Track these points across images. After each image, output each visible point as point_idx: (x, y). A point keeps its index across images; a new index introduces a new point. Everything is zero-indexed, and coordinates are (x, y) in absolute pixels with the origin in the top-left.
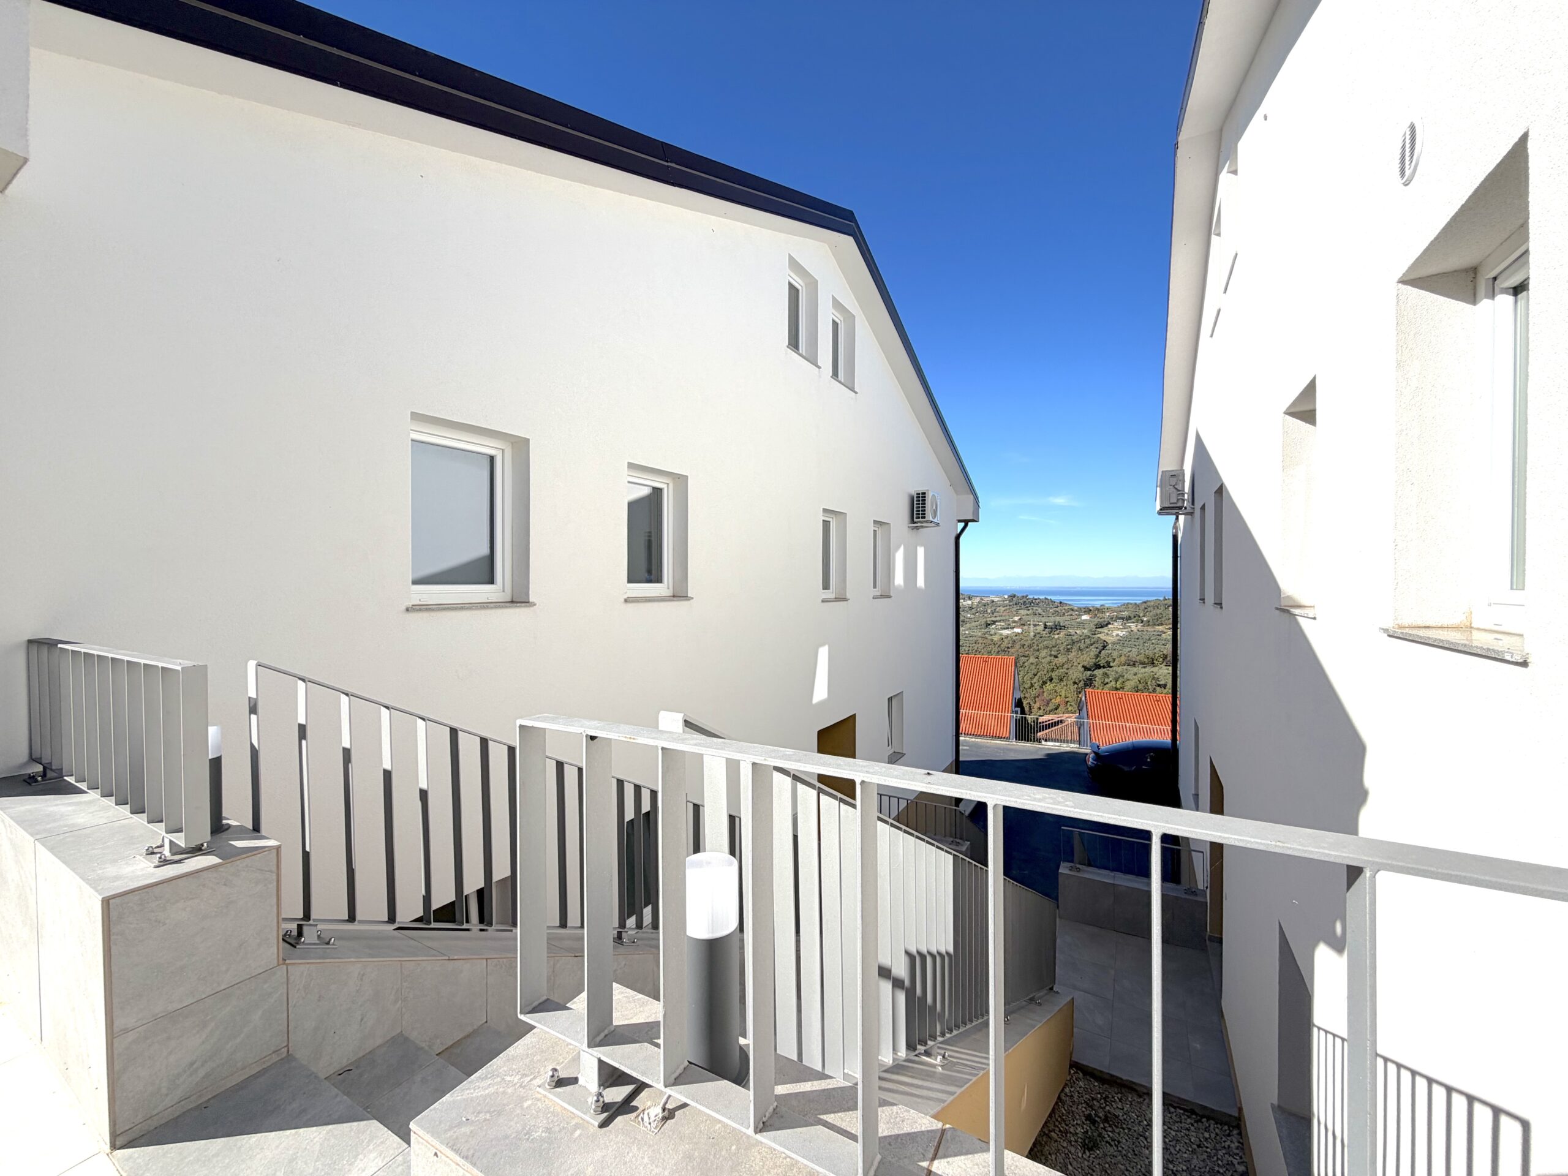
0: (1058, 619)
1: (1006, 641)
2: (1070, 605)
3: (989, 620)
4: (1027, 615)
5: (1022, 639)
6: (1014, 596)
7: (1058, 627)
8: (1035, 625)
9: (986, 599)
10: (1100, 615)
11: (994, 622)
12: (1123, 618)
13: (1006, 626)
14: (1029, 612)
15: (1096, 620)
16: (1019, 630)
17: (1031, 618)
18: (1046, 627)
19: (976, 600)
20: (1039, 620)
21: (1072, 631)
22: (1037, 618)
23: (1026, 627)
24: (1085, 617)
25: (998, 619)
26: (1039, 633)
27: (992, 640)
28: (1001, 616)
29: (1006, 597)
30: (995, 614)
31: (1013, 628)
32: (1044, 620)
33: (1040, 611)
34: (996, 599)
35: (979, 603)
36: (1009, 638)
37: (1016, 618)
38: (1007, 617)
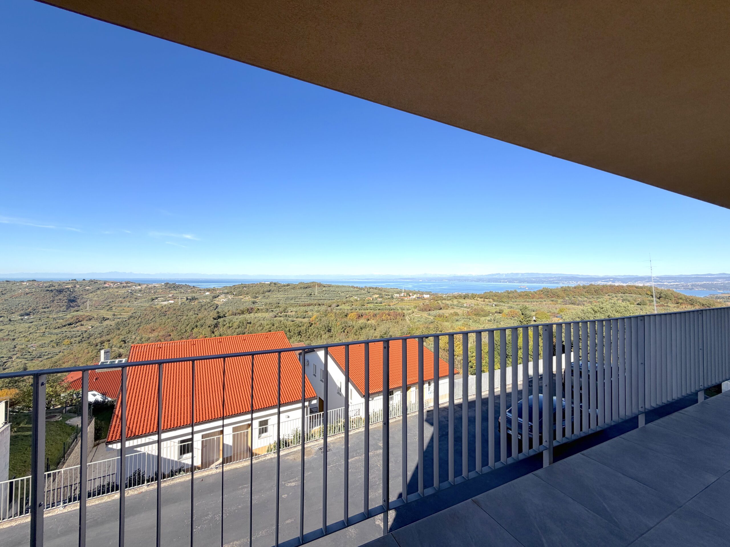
0: (194, 295)
1: (164, 308)
2: (198, 288)
3: (154, 297)
4: (177, 293)
5: (174, 306)
6: (168, 283)
7: (194, 299)
8: (181, 299)
9: (150, 286)
10: (214, 292)
11: (157, 298)
12: (225, 293)
13: (164, 300)
14: (177, 292)
15: (213, 295)
16: (172, 302)
17: (179, 295)
18: (187, 299)
19: (144, 286)
20: (183, 295)
21: (201, 301)
22: (182, 295)
23: (176, 300)
24: (207, 293)
25: (159, 296)
26: (184, 303)
27: (156, 308)
28: (160, 294)
29: (163, 284)
30: (157, 294)
31: (169, 301)
32: (186, 295)
33: (182, 291)
34: (157, 286)
35: (146, 287)
36: (166, 306)
37: (170, 295)
38: (165, 295)
